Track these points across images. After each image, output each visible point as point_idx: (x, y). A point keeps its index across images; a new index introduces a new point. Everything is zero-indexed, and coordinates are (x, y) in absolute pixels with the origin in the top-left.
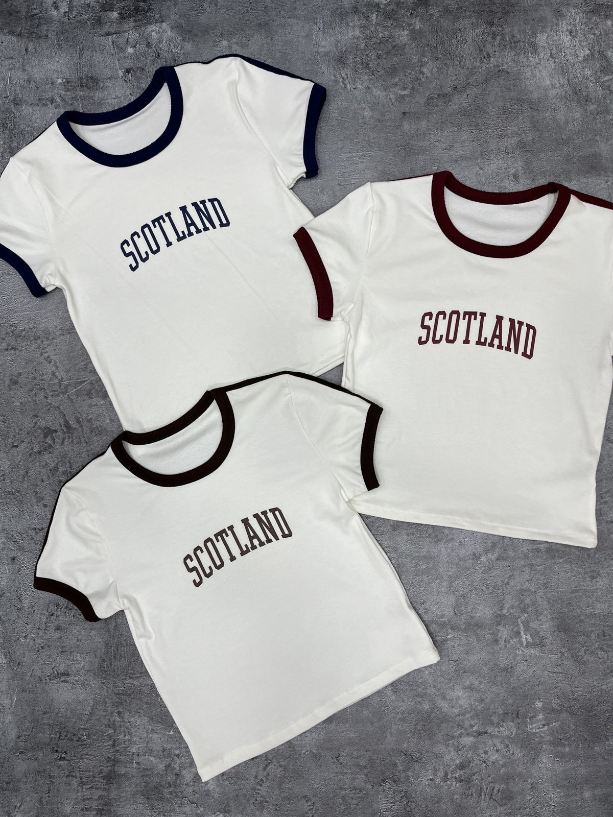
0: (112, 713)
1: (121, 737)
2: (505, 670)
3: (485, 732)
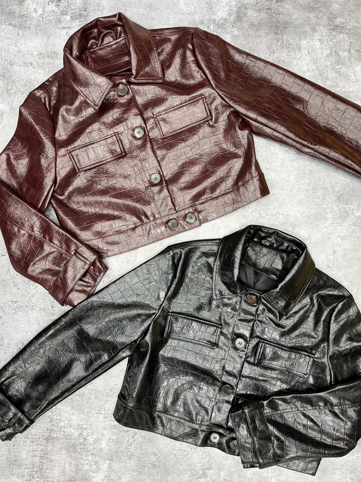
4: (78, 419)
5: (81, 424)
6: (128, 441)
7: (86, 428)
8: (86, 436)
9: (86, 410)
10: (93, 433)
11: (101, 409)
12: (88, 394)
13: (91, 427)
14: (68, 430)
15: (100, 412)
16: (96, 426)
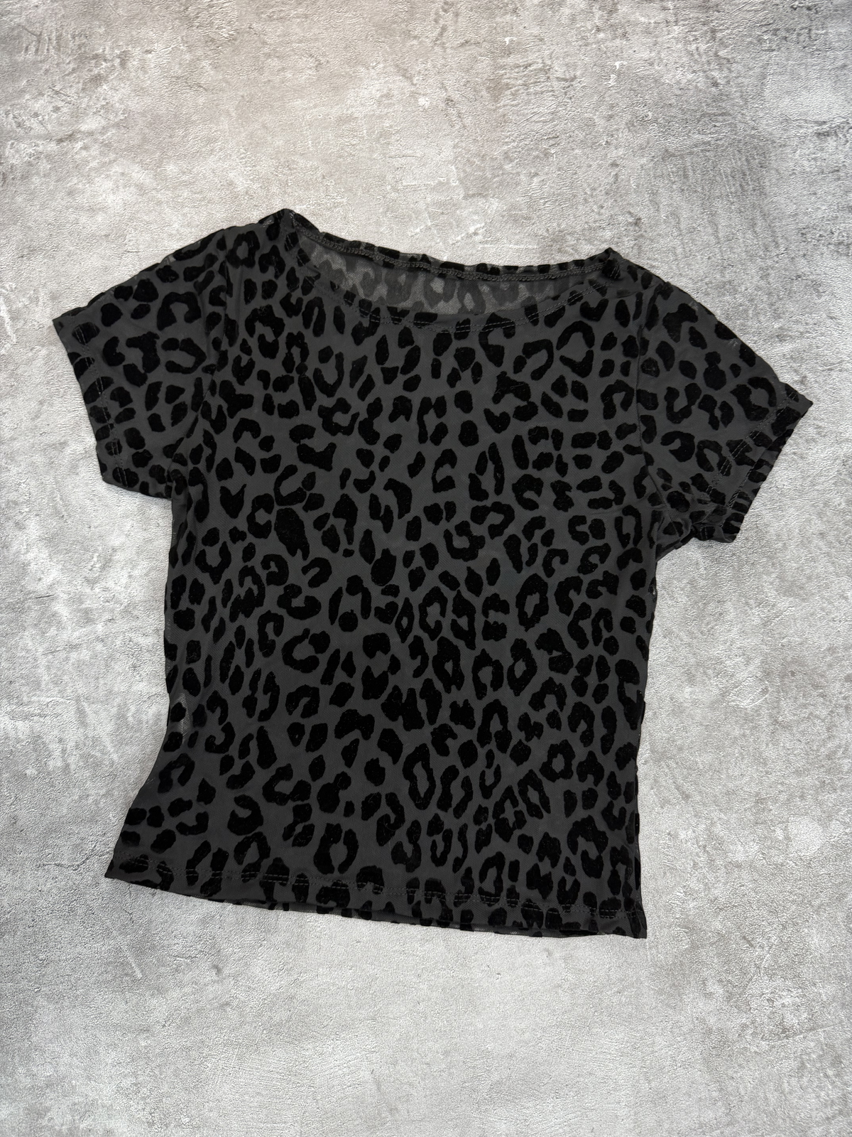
0: (728, 82)
1: (703, 47)
2: (32, 251)
3: (60, 141)
4: (631, 51)
5: (618, 41)
6: (457, 15)
7: (599, 30)
8: (591, 7)
9: (612, 82)
10: (573, 19)
11: (566, 93)
12: (617, 130)
13: (583, 38)
14: (654, 16)
15: (567, 84)
16: (568, 43)
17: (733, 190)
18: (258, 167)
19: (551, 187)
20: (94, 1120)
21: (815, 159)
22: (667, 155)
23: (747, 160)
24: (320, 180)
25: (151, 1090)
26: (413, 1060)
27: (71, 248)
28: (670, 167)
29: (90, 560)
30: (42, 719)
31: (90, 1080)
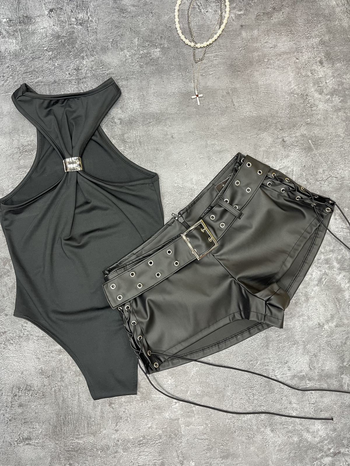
17: (69, 416)
18: (261, 438)
19: (143, 421)
20: (325, 98)
21: (33, 428)
22: (94, 434)
23: (62, 430)
24: (237, 431)
25: (307, 105)
26: (220, 108)
27: (335, 406)
28: (94, 428)
29: (326, 282)
30: (343, 227)
31: (326, 110)
